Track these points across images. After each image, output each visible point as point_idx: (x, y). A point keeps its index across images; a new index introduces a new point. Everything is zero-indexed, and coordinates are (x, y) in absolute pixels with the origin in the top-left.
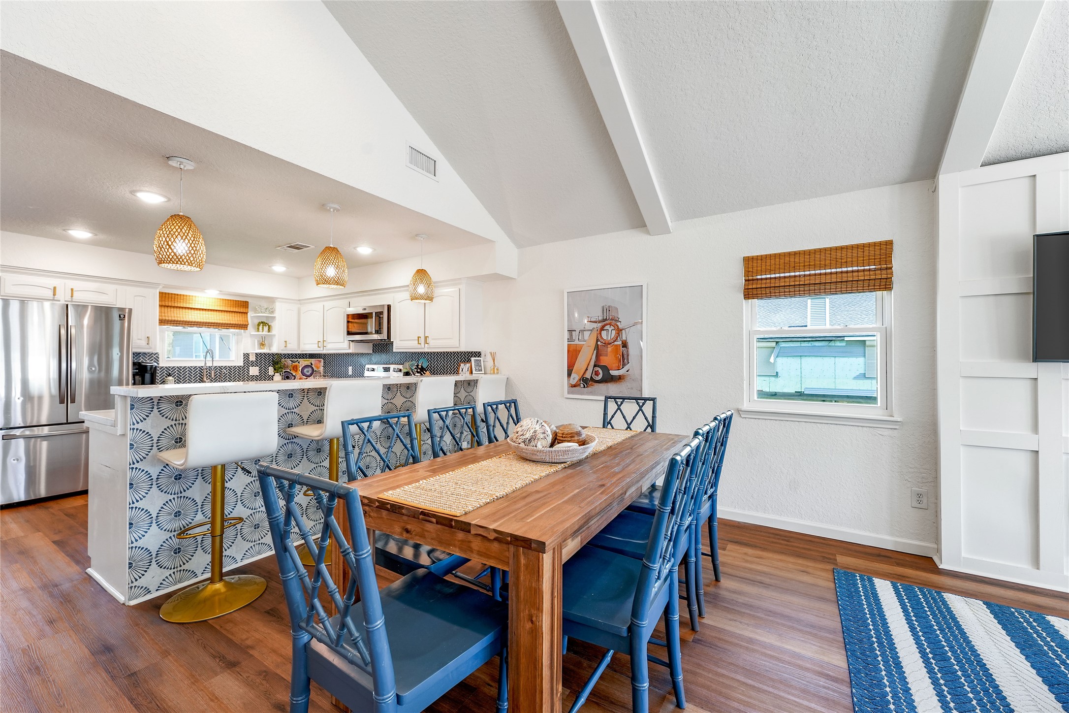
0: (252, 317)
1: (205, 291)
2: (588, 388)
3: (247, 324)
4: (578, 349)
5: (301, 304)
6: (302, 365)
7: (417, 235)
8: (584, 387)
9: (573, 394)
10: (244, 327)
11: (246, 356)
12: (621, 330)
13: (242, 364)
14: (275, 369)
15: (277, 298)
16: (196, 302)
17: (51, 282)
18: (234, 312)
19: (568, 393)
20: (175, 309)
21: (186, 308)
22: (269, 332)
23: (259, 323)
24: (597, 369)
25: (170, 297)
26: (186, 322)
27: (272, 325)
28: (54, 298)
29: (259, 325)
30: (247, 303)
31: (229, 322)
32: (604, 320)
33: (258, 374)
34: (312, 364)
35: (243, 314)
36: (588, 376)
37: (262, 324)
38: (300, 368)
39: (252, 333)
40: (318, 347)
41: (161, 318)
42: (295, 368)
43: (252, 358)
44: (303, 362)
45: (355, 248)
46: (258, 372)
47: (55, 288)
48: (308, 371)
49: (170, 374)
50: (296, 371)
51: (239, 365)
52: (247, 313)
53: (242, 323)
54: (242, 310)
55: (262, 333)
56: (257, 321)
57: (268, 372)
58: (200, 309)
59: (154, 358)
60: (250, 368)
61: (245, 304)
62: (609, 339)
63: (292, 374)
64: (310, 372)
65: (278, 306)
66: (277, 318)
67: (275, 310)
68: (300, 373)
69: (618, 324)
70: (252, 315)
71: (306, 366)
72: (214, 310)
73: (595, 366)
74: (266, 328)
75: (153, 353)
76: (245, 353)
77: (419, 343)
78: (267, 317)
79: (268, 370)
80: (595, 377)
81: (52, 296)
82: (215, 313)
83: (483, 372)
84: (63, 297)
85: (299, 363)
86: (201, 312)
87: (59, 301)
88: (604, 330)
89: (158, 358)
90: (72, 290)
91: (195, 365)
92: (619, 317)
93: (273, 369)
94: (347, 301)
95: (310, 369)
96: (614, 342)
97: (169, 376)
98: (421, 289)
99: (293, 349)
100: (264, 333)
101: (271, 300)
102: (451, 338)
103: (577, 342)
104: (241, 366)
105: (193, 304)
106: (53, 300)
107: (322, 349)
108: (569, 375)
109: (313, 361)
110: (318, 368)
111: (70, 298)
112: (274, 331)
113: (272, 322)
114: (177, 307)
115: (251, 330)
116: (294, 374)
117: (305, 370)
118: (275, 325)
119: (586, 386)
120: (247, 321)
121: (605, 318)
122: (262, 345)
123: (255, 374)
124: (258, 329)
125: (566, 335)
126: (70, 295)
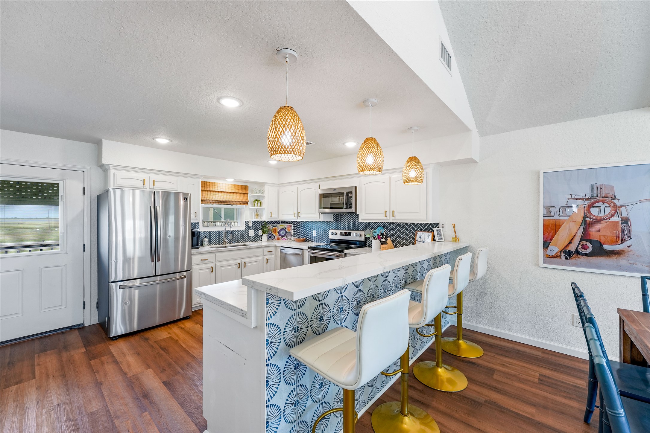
0: (251, 197)
1: (226, 179)
2: (572, 260)
3: (248, 201)
4: (557, 223)
5: (279, 187)
6: (279, 228)
7: (410, 128)
8: (567, 258)
9: (550, 264)
10: (246, 203)
11: (247, 223)
12: (620, 207)
13: (245, 229)
14: (263, 232)
15: (266, 183)
16: (218, 187)
17: (142, 176)
18: (241, 193)
19: (544, 263)
20: (208, 192)
21: (214, 191)
22: (260, 206)
23: (255, 200)
24: (585, 243)
25: (205, 184)
26: (214, 201)
27: (262, 202)
28: (144, 187)
29: (254, 202)
30: (247, 187)
31: (238, 200)
32: (593, 198)
33: (253, 236)
34: (285, 228)
35: (245, 194)
36: (572, 248)
37: (256, 201)
38: (278, 231)
39: (250, 207)
40: (294, 217)
41: (202, 199)
42: (275, 231)
43: (250, 224)
44: (280, 227)
45: (344, 144)
46: (254, 233)
47: (144, 180)
48: (283, 233)
49: (206, 236)
50: (275, 233)
51: (243, 229)
52: (247, 194)
53: (245, 201)
54: (245, 192)
55: (257, 207)
56: (253, 199)
57: (259, 234)
58: (220, 192)
59: (197, 226)
60: (249, 231)
61: (246, 188)
62: (602, 215)
63: (273, 235)
64: (284, 233)
65: (267, 189)
66: (266, 196)
67: (264, 191)
68: (278, 234)
69: (615, 201)
70: (250, 195)
71: (282, 229)
72: (228, 192)
73: (582, 240)
74: (259, 204)
75: (196, 223)
76: (246, 221)
77: (385, 216)
78: (258, 196)
79: (259, 232)
80: (580, 250)
81: (143, 185)
82: (230, 194)
83: (443, 240)
84: (149, 186)
85: (277, 227)
86: (222, 194)
87: (146, 189)
88: (593, 207)
89: (199, 226)
90: (154, 181)
91: (219, 230)
92: (615, 195)
93: (262, 232)
94: (317, 184)
95: (284, 231)
96: (609, 218)
97: (205, 238)
98: (413, 174)
99: (275, 218)
100: (258, 207)
101: (262, 184)
102: (418, 213)
103: (556, 217)
104: (244, 230)
105: (218, 189)
106: (143, 188)
107: (297, 218)
108: (546, 245)
109: (286, 225)
110: (289, 230)
111: (153, 186)
112: (264, 206)
113: (262, 200)
114: (209, 191)
115: (250, 205)
116: (274, 235)
117: (281, 232)
118: (265, 202)
119: (568, 258)
120: (248, 199)
121: (595, 195)
122: (257, 215)
123: (252, 235)
124: (254, 204)
125: (542, 211)
126: (153, 185)
